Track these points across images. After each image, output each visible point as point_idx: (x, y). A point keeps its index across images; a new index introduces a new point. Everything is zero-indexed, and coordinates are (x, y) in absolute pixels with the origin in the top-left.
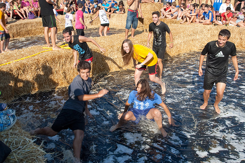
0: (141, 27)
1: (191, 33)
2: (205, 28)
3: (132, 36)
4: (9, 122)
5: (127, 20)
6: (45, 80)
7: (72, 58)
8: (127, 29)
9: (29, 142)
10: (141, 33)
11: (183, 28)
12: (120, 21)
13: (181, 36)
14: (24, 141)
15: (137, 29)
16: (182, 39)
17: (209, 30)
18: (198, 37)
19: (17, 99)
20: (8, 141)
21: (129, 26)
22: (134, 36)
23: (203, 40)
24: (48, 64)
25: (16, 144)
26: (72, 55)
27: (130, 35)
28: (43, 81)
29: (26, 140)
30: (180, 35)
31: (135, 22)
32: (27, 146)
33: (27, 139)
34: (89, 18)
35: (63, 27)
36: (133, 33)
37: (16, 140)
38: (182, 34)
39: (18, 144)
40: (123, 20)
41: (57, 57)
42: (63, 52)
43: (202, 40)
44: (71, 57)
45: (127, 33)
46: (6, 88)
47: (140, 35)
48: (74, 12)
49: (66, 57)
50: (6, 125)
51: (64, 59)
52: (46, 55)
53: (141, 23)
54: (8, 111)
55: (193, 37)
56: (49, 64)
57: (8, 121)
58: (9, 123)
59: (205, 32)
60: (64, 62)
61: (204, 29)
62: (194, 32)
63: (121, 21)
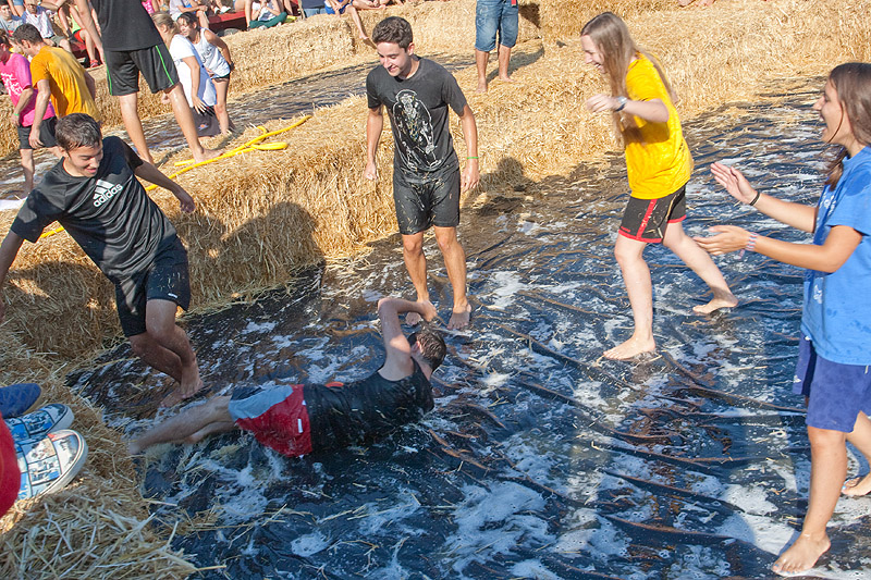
0: (533, 41)
1: (722, 37)
2: (769, 14)
3: (503, 74)
4: (51, 466)
5: (477, 18)
6: (206, 273)
7: (292, 180)
8: (482, 49)
9: (125, 530)
10: (533, 58)
11: (689, 20)
12: (453, 28)
13: (685, 53)
14: (107, 528)
15: (519, 46)
16: (688, 63)
17: (786, 20)
18: (746, 50)
19: (115, 348)
20: (43, 536)
21: (490, 40)
22: (509, 73)
23: (768, 57)
24: (207, 213)
25: (76, 543)
26: (291, 171)
27: (496, 73)
28: (199, 276)
29: (115, 525)
30: (680, 49)
31: (508, 23)
32: (117, 549)
33: (119, 519)
34: (343, 30)
35: (252, 74)
36: (504, 64)
37: (75, 525)
38: (687, 46)
39: (84, 545)
40: (464, 23)
41: (236, 182)
42: (259, 163)
43: (763, 58)
44: (288, 177)
45: (481, 65)
46: (69, 315)
47: (530, 66)
48: (284, 13)
49: (270, 179)
50: (40, 477)
51: (264, 188)
52: (196, 180)
53: (532, 26)
54: (41, 415)
55: (729, 52)
56: (210, 211)
57: (49, 461)
58: (53, 470)
59: (773, 27)
60: (263, 198)
61: (768, 18)
62: (732, 32)
63: (459, 24)
